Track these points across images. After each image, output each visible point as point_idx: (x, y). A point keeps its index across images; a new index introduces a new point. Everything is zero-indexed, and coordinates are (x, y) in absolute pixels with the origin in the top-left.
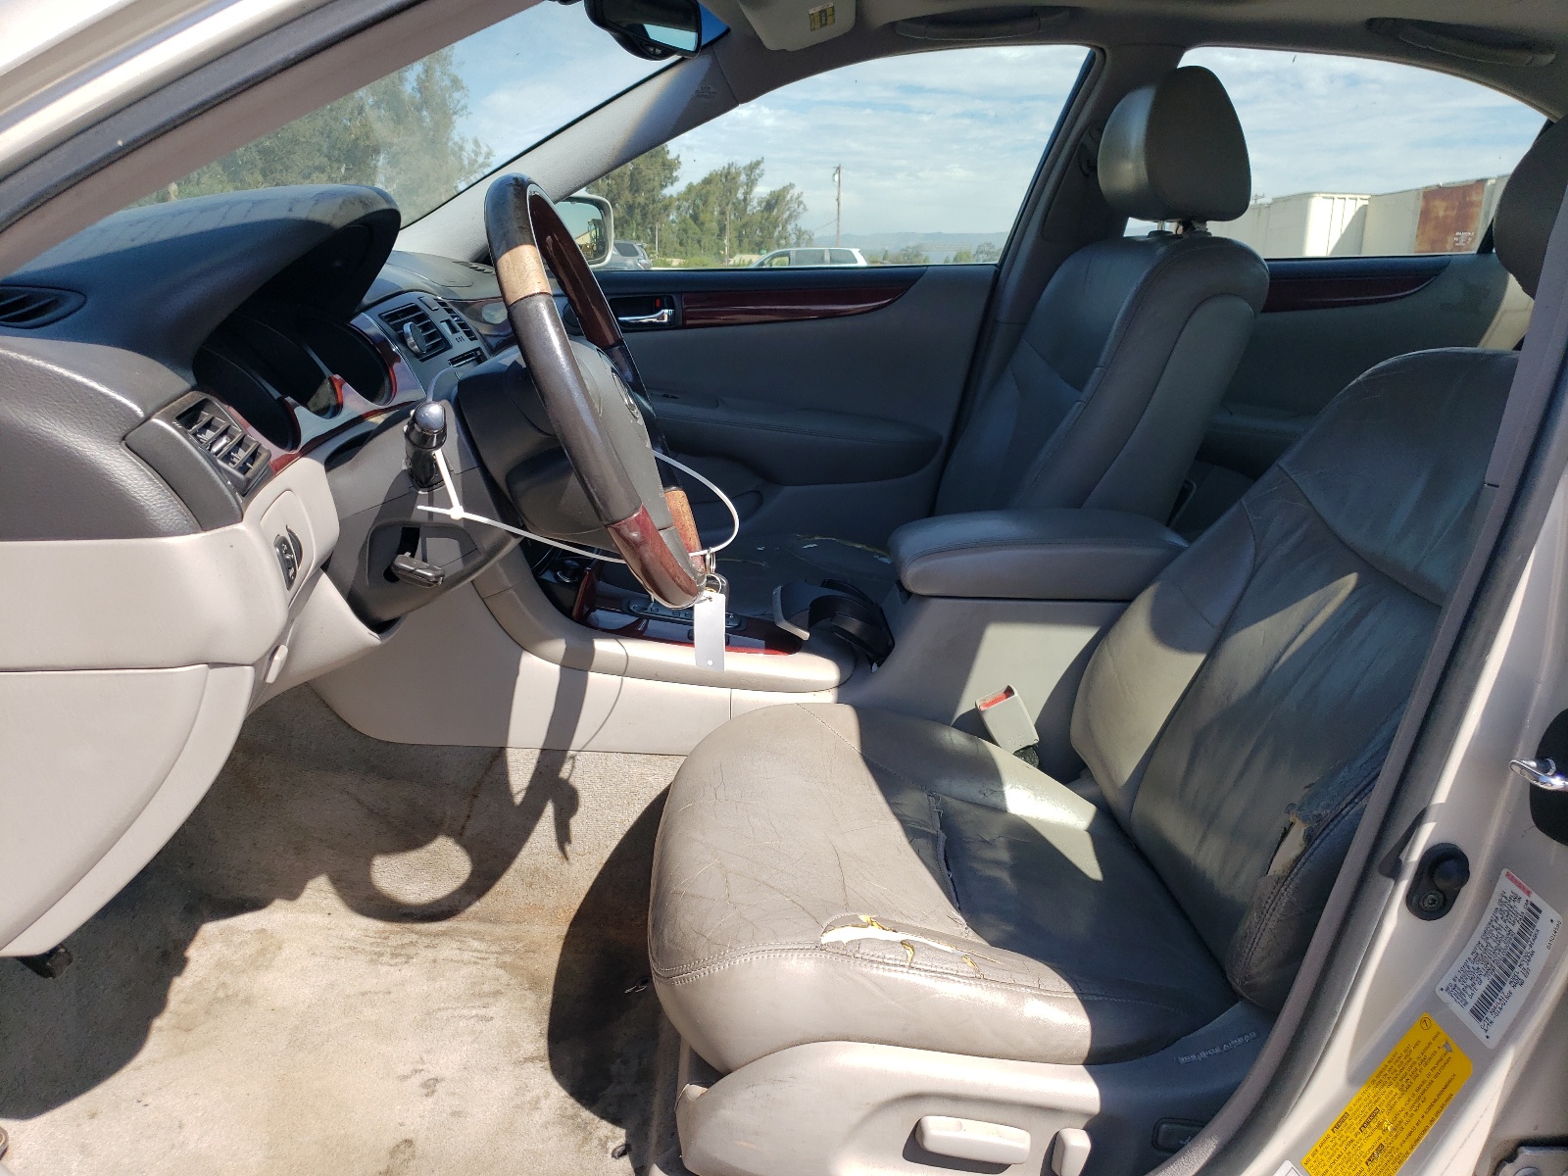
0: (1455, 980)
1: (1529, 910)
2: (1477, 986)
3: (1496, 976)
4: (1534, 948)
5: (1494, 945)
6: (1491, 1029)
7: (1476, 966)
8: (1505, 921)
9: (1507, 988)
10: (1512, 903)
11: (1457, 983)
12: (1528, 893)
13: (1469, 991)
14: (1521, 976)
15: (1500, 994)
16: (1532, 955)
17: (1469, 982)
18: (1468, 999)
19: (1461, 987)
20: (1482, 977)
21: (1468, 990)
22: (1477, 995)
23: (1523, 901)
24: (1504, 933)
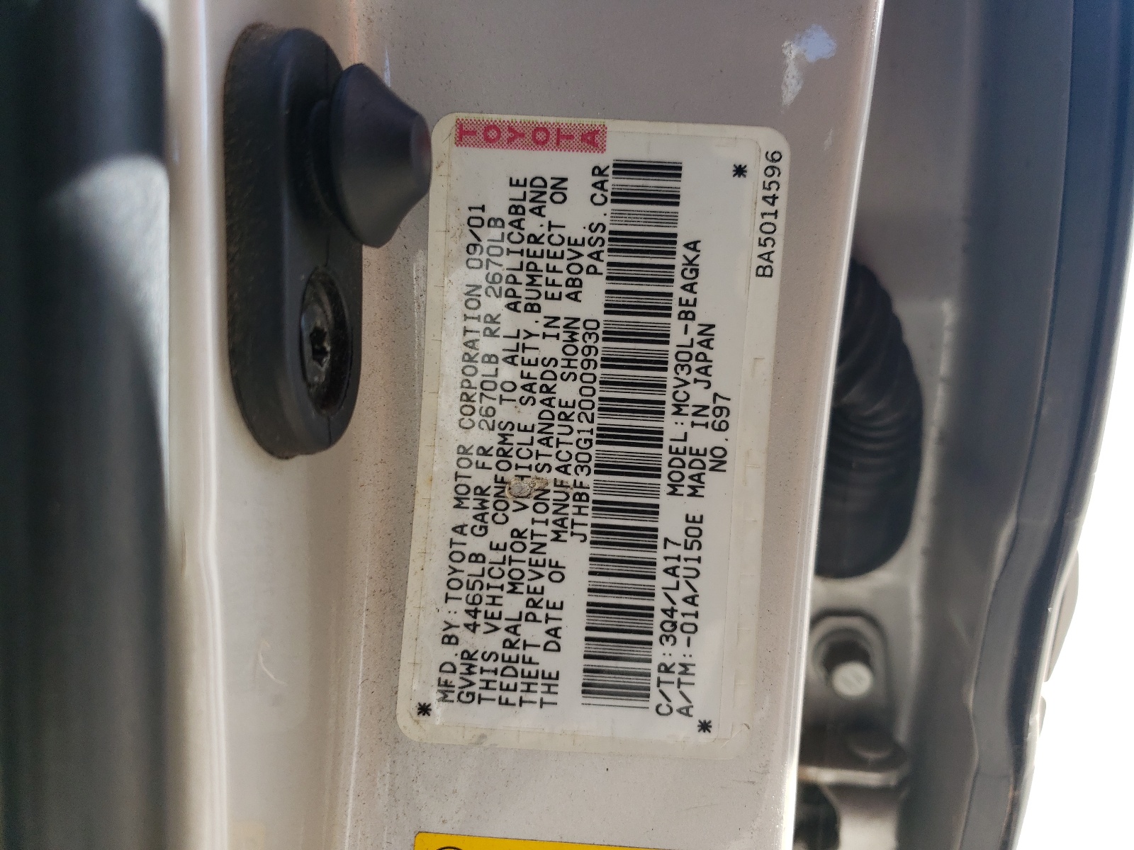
0: (449, 640)
1: (621, 197)
2: (553, 593)
3: (600, 507)
4: (704, 314)
5: (529, 416)
6: (701, 693)
7: (500, 534)
8: (533, 308)
9: (670, 521)
10: (532, 224)
11: (469, 641)
12: (592, 140)
13: (533, 632)
14: (702, 439)
15: (659, 555)
16: (707, 344)
17: (513, 605)
18: (547, 662)
19: (494, 643)
20: (554, 551)
21: (530, 632)
22: (574, 624)
23: (581, 185)
24: (552, 348)
